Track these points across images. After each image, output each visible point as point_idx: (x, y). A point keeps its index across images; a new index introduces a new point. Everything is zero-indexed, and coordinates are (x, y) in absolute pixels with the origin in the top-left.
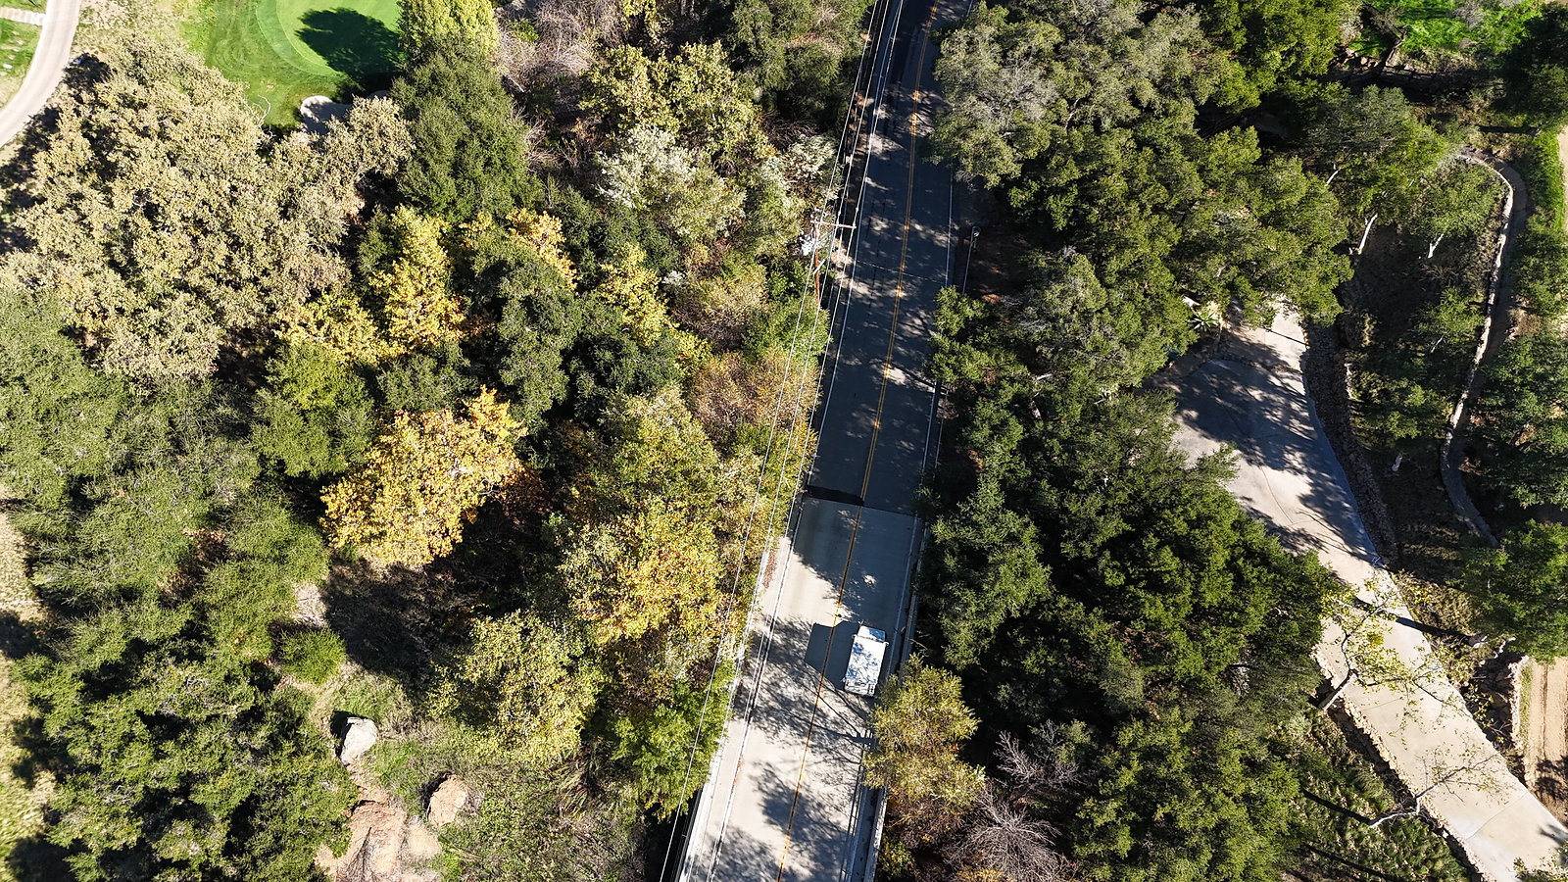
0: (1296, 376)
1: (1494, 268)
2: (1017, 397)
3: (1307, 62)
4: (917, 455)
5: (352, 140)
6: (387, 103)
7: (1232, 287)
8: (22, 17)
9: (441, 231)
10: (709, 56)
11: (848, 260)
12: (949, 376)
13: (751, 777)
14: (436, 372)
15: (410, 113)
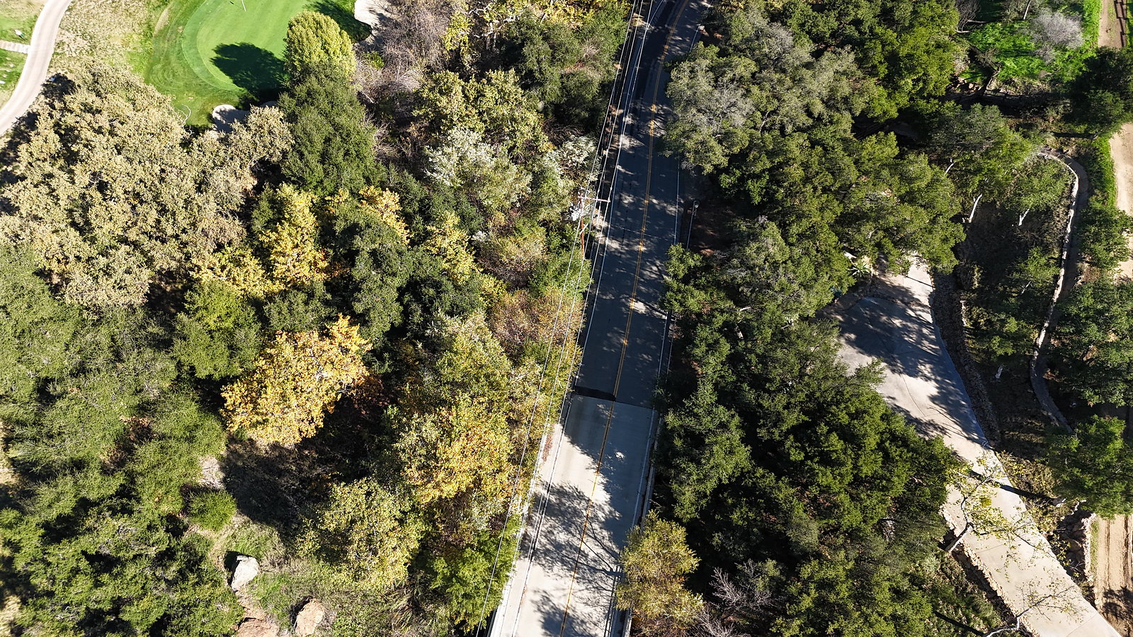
0: (926, 310)
1: (1066, 233)
2: (726, 323)
3: (931, 87)
4: (654, 364)
5: (249, 137)
6: (275, 111)
7: (879, 245)
8: (14, 47)
9: (312, 202)
10: (506, 79)
11: (604, 224)
12: (677, 308)
13: (532, 601)
14: (306, 303)
15: (292, 118)
